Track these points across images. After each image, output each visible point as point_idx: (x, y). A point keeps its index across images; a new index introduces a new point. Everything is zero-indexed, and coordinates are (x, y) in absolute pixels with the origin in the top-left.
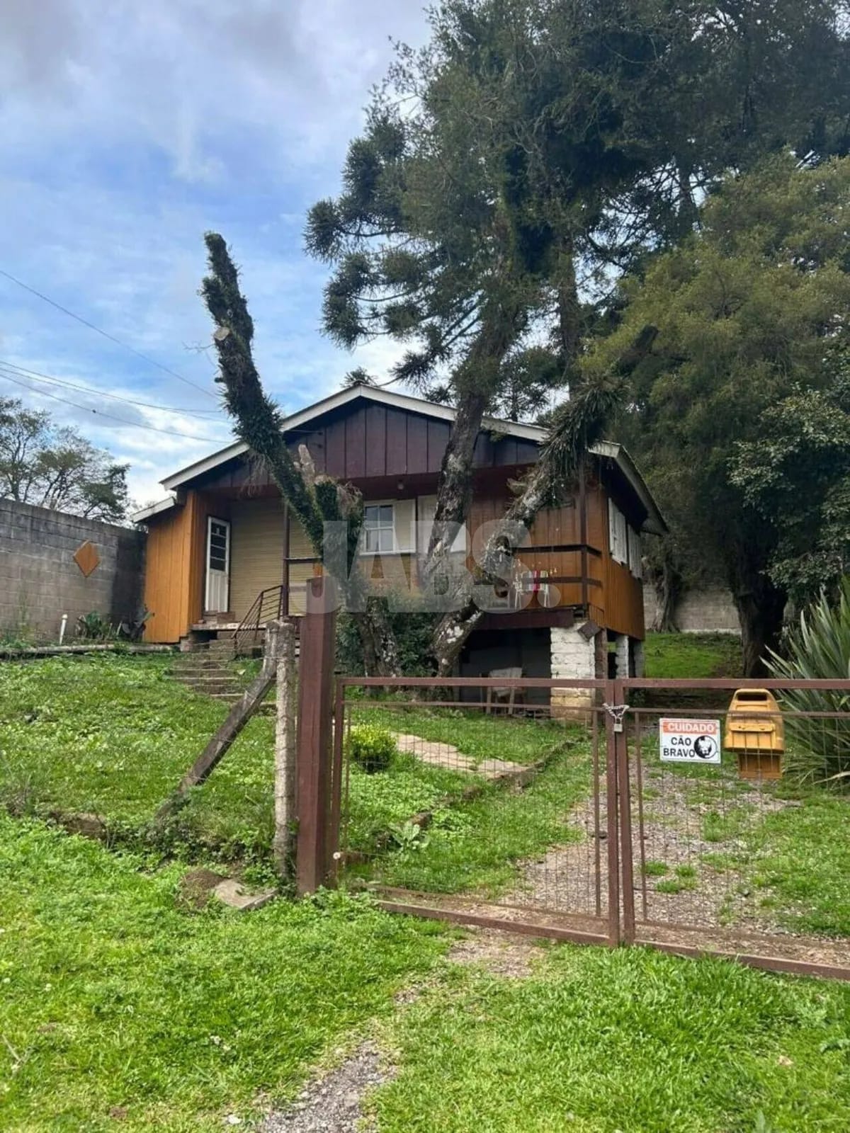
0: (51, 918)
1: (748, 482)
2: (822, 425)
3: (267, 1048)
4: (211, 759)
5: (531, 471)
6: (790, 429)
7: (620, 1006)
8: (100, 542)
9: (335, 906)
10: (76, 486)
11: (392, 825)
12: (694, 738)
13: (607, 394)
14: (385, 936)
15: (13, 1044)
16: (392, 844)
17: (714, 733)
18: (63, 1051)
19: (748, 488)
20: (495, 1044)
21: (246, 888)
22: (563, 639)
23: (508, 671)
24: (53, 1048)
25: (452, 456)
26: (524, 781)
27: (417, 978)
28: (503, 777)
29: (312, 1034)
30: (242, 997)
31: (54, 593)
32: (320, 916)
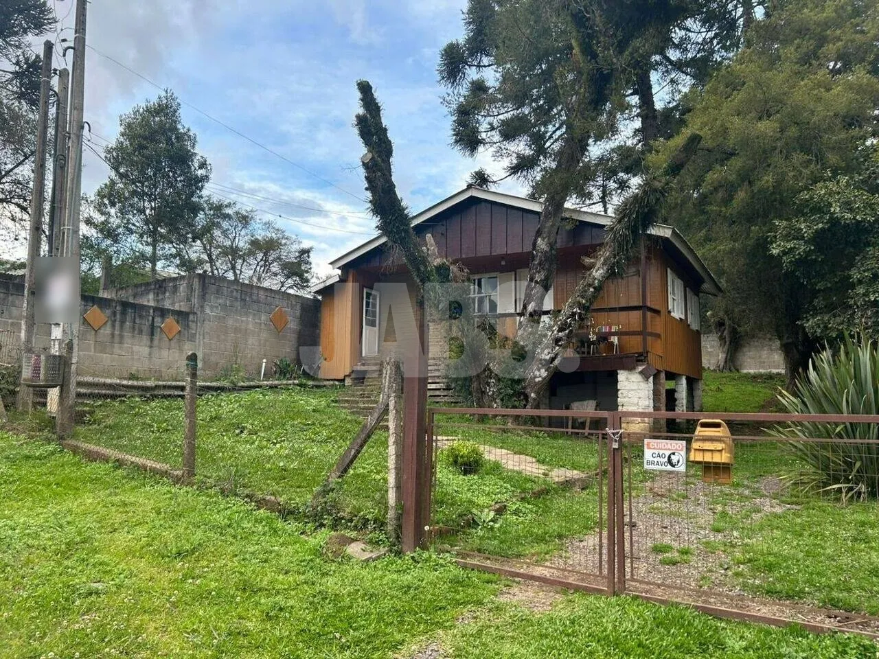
0: (243, 560)
1: (785, 253)
2: (848, 206)
3: (368, 643)
4: (347, 461)
5: (600, 250)
6: (820, 209)
7: (603, 631)
8: (288, 307)
9: (426, 560)
10: (275, 264)
11: (474, 511)
12: (667, 453)
13: (656, 190)
14: (456, 582)
15: (216, 630)
16: (473, 523)
17: (682, 450)
18: (244, 636)
19: (784, 258)
20: (515, 650)
21: (369, 547)
22: (627, 378)
23: (585, 403)
24: (239, 633)
25: (539, 239)
26: (582, 485)
27: (473, 608)
28: (567, 481)
29: (399, 637)
30: (357, 612)
31: (257, 344)
32: (415, 567)
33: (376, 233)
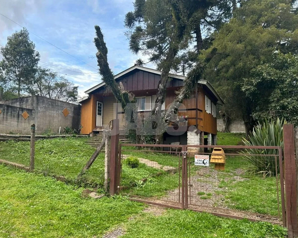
0: (52, 199)
1: (247, 90)
2: (269, 74)
3: (97, 228)
4: (90, 163)
5: (181, 89)
6: (259, 75)
7: (180, 222)
8: (69, 108)
9: (118, 198)
10: (64, 92)
11: (136, 181)
12: (203, 159)
13: (201, 68)
14: (129, 206)
15: (41, 224)
16: (135, 185)
18: (52, 225)
19: (247, 92)
20: (149, 229)
21: (97, 194)
22: (191, 134)
23: (176, 143)
24: (50, 225)
25: (160, 84)
26: (174, 171)
27: (134, 215)
28: (169, 170)
29: (108, 225)
30: (93, 217)
31: (57, 121)
32: (114, 201)
33: (102, 81)
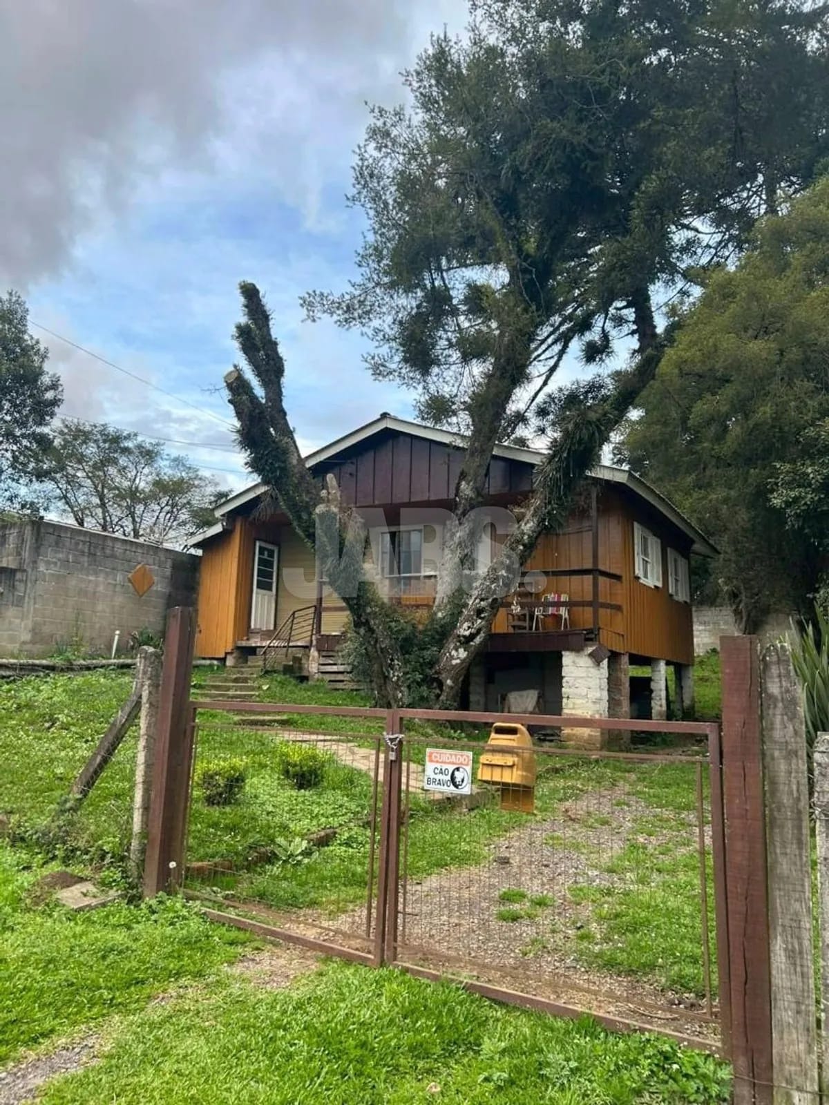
1: (788, 504)
4: (91, 771)
5: (532, 498)
8: (154, 564)
9: (167, 911)
10: (184, 510)
11: (280, 840)
12: (451, 768)
13: (590, 423)
16: (271, 858)
19: (788, 511)
21: (93, 891)
22: (574, 662)
23: (525, 693)
25: (463, 483)
26: (471, 804)
28: (448, 799)
29: (49, 1025)
31: (108, 610)
32: (148, 920)
